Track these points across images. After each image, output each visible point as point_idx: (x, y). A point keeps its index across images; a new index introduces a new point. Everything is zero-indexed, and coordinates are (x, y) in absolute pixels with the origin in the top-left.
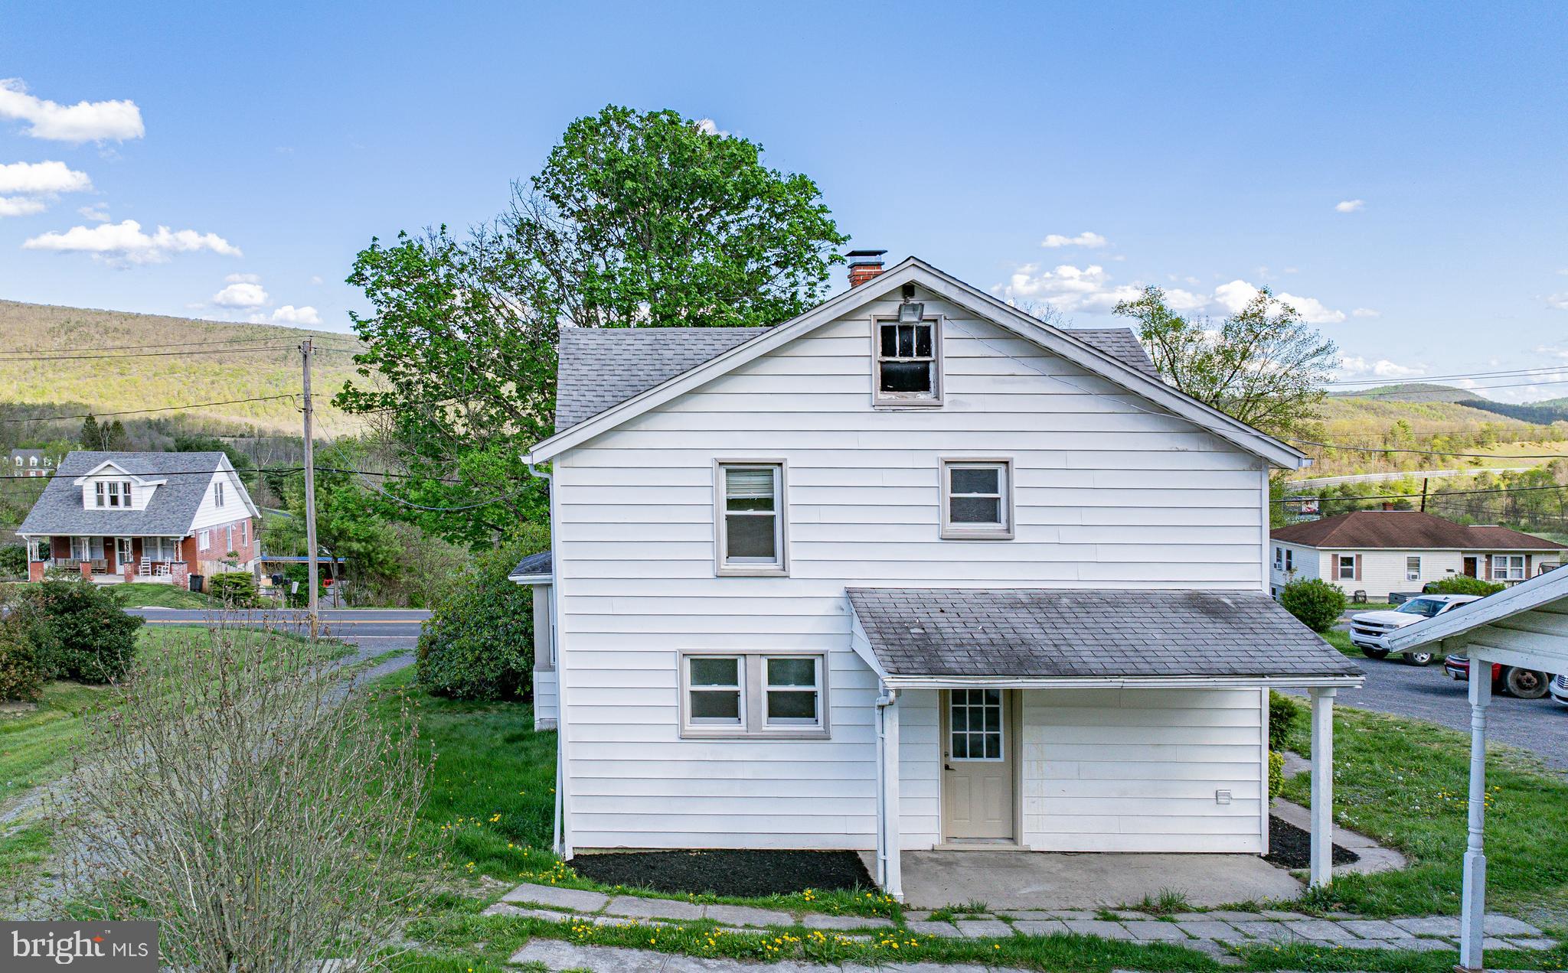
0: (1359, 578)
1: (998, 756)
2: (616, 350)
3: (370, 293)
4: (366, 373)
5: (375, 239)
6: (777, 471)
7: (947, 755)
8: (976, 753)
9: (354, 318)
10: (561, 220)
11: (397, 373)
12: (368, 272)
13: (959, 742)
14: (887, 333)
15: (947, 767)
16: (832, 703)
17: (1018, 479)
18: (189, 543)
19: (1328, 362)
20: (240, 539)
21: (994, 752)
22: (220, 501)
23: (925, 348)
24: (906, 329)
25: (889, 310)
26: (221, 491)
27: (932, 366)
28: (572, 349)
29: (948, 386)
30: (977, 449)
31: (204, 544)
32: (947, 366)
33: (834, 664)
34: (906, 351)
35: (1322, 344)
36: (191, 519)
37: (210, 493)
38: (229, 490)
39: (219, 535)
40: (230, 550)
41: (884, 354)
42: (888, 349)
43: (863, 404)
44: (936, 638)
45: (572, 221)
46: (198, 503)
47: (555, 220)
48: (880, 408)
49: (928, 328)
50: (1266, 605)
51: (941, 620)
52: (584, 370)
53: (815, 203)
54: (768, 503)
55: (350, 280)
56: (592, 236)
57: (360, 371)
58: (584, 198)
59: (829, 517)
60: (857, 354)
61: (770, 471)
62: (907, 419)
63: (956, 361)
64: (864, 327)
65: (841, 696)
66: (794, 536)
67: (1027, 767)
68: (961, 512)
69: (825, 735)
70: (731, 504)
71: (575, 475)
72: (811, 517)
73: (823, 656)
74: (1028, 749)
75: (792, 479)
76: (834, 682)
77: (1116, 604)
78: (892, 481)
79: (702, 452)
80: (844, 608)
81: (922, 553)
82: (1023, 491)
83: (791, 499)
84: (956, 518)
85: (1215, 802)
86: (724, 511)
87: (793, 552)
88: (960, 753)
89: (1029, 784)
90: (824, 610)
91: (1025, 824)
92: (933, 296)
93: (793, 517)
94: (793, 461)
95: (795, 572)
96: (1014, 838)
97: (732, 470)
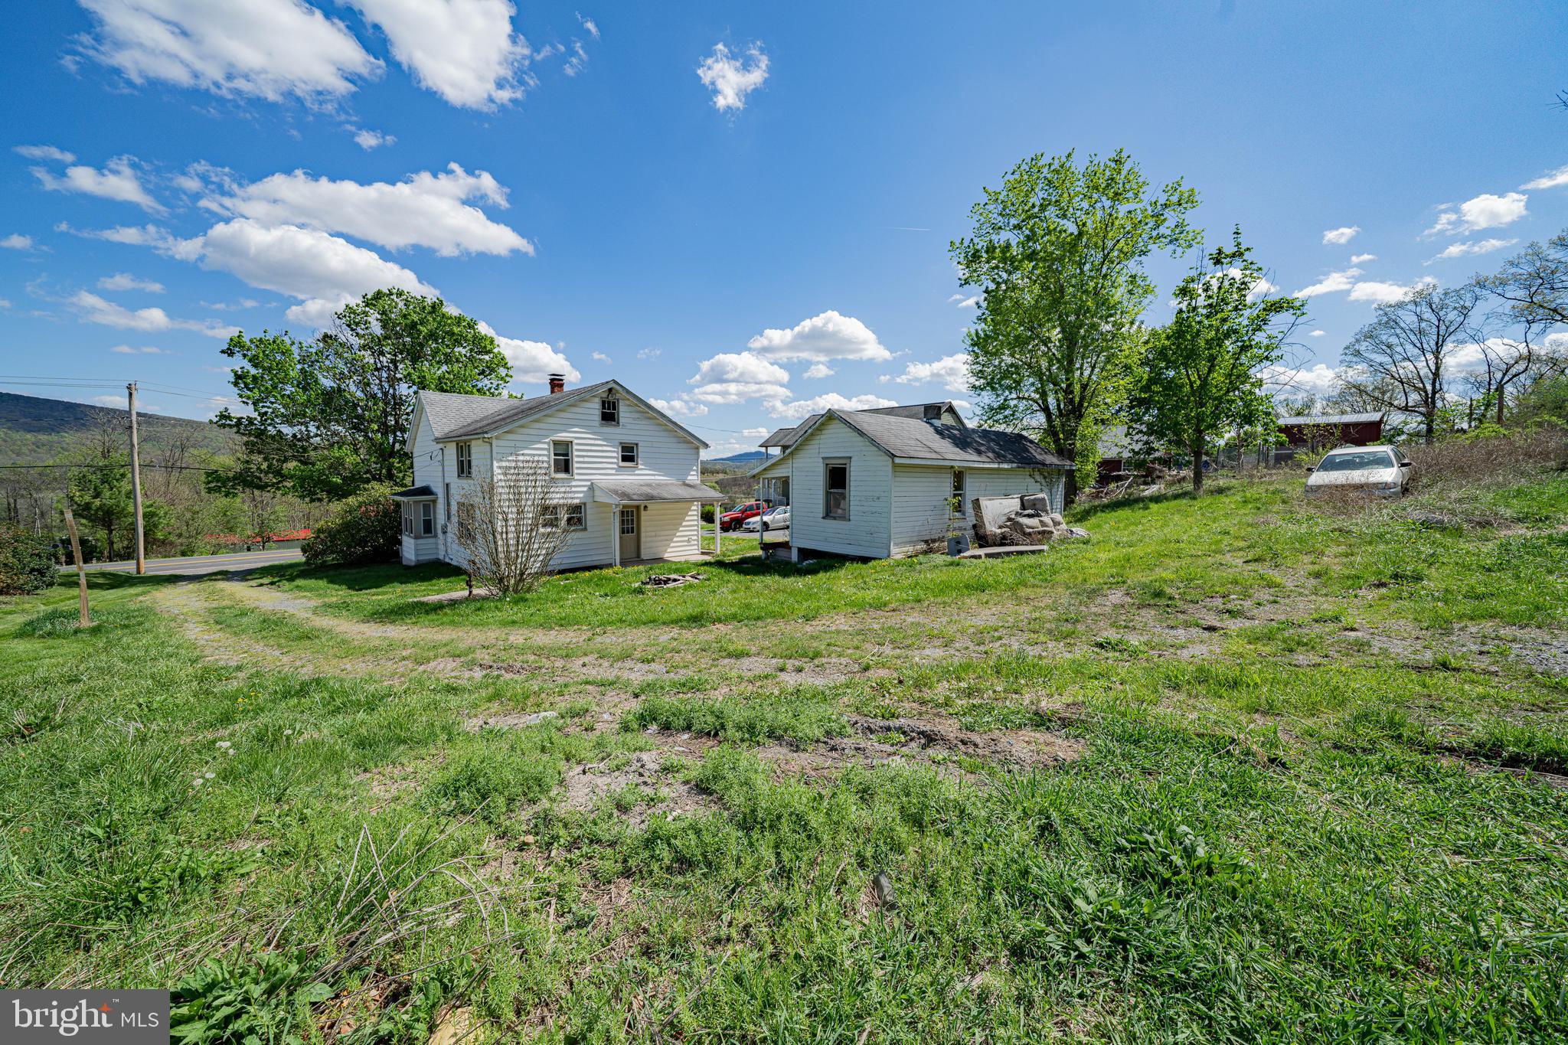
2: (450, 402)
6: (571, 444)
8: (629, 532)
13: (624, 528)
14: (603, 403)
16: (588, 519)
21: (634, 531)
23: (614, 409)
24: (609, 402)
25: (604, 395)
27: (617, 414)
28: (428, 400)
29: (621, 420)
30: (629, 439)
32: (621, 414)
33: (588, 506)
34: (609, 408)
42: (604, 408)
43: (597, 424)
44: (626, 493)
48: (602, 425)
49: (616, 402)
50: (699, 484)
51: (625, 489)
52: (438, 409)
54: (567, 455)
59: (587, 459)
60: (594, 408)
61: (568, 444)
62: (609, 430)
63: (624, 412)
64: (597, 400)
65: (591, 516)
66: (575, 465)
67: (643, 535)
68: (625, 459)
69: (585, 529)
70: (555, 455)
71: (501, 443)
72: (581, 459)
73: (585, 504)
74: (643, 529)
75: (575, 447)
76: (588, 512)
77: (666, 485)
78: (605, 448)
79: (547, 436)
80: (592, 488)
81: (613, 472)
82: (641, 453)
83: (575, 453)
84: (623, 460)
85: (688, 541)
86: (553, 457)
87: (576, 471)
88: (623, 532)
89: (643, 539)
90: (585, 489)
91: (643, 552)
92: (617, 391)
93: (575, 459)
94: (576, 441)
95: (576, 477)
96: (638, 555)
97: (556, 443)
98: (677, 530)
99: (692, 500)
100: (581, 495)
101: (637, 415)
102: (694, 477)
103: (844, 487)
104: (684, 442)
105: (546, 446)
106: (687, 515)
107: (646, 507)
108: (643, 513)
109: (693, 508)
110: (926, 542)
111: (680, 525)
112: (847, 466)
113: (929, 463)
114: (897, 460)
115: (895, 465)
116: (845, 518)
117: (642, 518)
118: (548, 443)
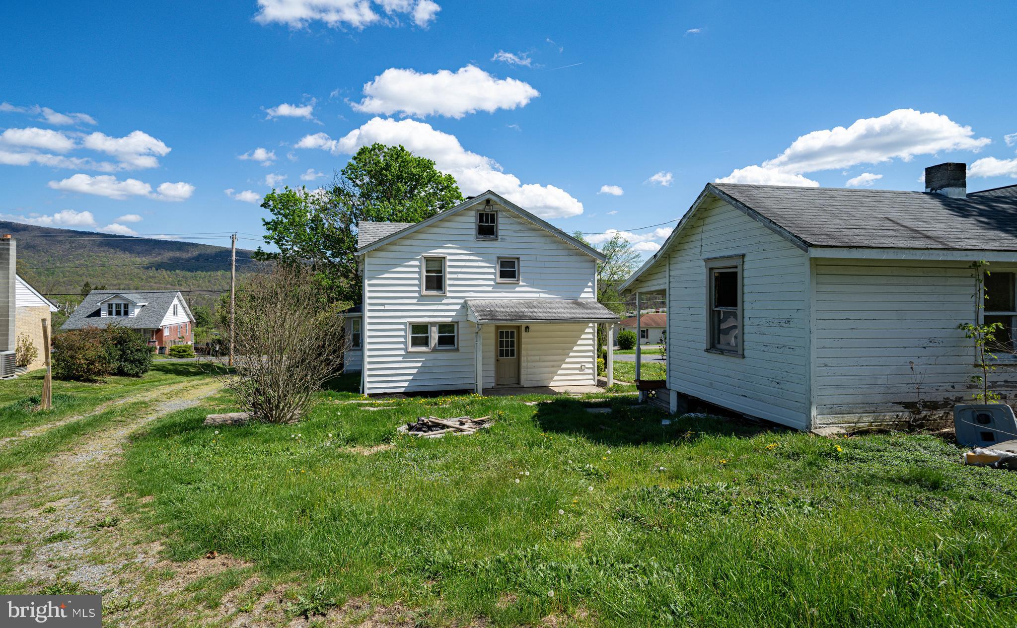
0: (647, 338)
1: (514, 356)
2: (380, 230)
3: (272, 210)
4: (268, 243)
5: (274, 190)
6: (443, 260)
7: (497, 356)
8: (507, 355)
9: (264, 221)
10: (353, 188)
11: (282, 244)
12: (271, 203)
13: (501, 351)
14: (481, 216)
15: (497, 360)
16: (460, 339)
17: (521, 264)
18: (159, 331)
19: (639, 261)
20: (184, 331)
21: (513, 355)
22: (175, 313)
23: (493, 221)
24: (487, 215)
25: (481, 208)
26: (177, 309)
27: (495, 227)
28: (364, 229)
29: (500, 233)
30: (508, 253)
31: (166, 333)
32: (500, 227)
33: (461, 325)
34: (487, 222)
35: (637, 254)
36: (161, 320)
37: (171, 309)
38: (180, 309)
39: (175, 329)
40: (179, 336)
41: (480, 222)
42: (481, 221)
43: (473, 238)
44: (494, 311)
45: (357, 188)
46: (165, 313)
47: (349, 187)
48: (478, 239)
49: (494, 214)
50: (595, 303)
51: (496, 307)
52: (368, 236)
53: (454, 186)
54: (440, 272)
55: (262, 206)
56: (366, 196)
57: (266, 242)
58: (363, 179)
59: (460, 276)
60: (471, 222)
61: (441, 260)
62: (487, 244)
63: (503, 225)
64: (473, 213)
65: (463, 336)
66: (448, 282)
67: (523, 359)
68: (503, 275)
69: (457, 350)
70: (427, 271)
71: (372, 260)
72: (455, 276)
73: (457, 322)
74: (523, 353)
75: (448, 263)
76: (461, 331)
77: (551, 303)
78: (481, 264)
79: (419, 253)
80: (465, 306)
81: (490, 289)
82: (523, 268)
83: (448, 270)
84: (501, 277)
85: (581, 369)
86: (424, 274)
87: (448, 288)
88: (502, 355)
89: (523, 364)
90: (458, 307)
91: (523, 378)
92: (496, 203)
93: (448, 276)
94: (449, 257)
95: (448, 294)
96: (518, 383)
97: (428, 260)
98: (567, 355)
99: (585, 321)
100: (454, 313)
101: (518, 227)
102: (589, 295)
103: (735, 304)
104: (577, 254)
105: (417, 263)
106: (579, 338)
107: (527, 327)
108: (524, 334)
109: (587, 330)
110: (908, 406)
111: (571, 349)
112: (739, 270)
113: (903, 256)
114: (815, 253)
115: (816, 263)
116: (737, 352)
117: (523, 340)
118: (420, 260)
